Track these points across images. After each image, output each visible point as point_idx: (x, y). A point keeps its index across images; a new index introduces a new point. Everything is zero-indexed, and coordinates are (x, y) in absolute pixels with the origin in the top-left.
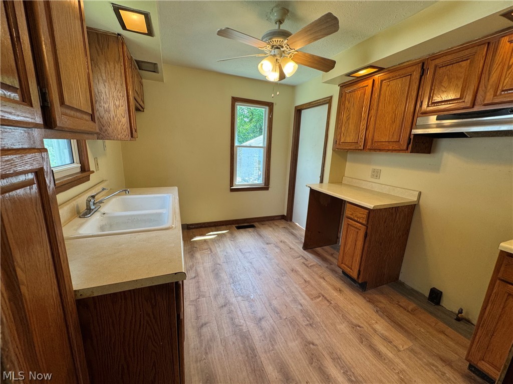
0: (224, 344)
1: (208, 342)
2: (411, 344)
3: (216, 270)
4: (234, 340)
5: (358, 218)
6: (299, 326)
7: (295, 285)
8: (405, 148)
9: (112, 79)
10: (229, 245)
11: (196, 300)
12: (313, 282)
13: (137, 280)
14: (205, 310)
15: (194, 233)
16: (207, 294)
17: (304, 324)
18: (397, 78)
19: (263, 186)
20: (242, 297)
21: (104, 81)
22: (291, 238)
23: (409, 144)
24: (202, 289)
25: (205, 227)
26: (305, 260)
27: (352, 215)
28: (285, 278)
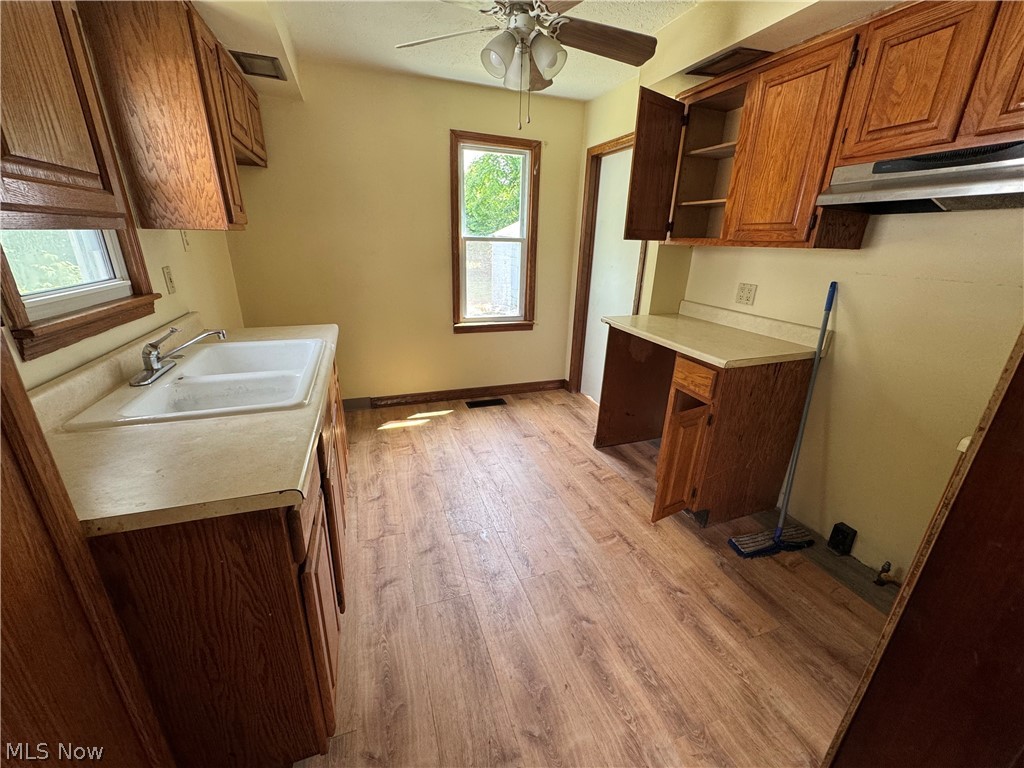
0: (421, 617)
1: (393, 613)
2: (778, 625)
3: (420, 486)
4: (441, 610)
5: (696, 385)
6: (566, 589)
7: (569, 514)
8: (803, 237)
9: (176, 97)
10: (450, 437)
11: (378, 539)
12: (604, 510)
13: (204, 504)
14: (393, 557)
15: (384, 416)
16: (399, 529)
17: (576, 585)
18: (797, 74)
19: (521, 321)
20: (465, 534)
21: (160, 102)
22: (573, 424)
23: (811, 229)
24: (391, 519)
25: (406, 403)
26: (594, 468)
27: (685, 379)
28: (551, 502)
